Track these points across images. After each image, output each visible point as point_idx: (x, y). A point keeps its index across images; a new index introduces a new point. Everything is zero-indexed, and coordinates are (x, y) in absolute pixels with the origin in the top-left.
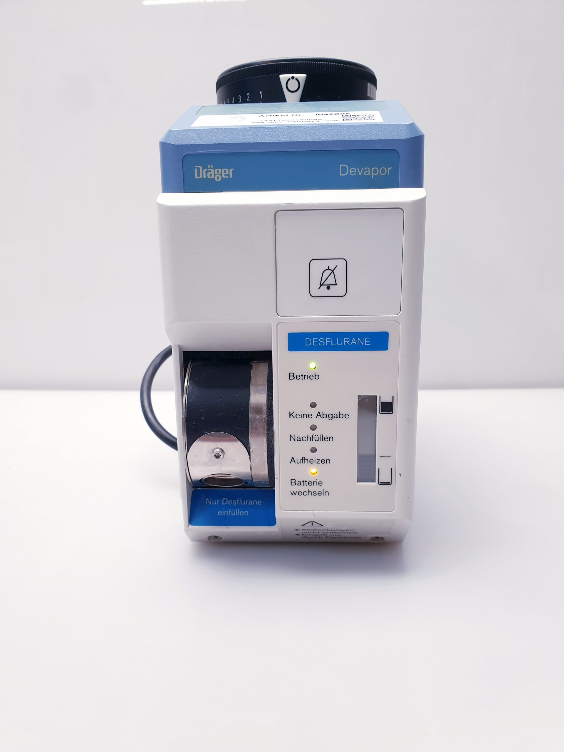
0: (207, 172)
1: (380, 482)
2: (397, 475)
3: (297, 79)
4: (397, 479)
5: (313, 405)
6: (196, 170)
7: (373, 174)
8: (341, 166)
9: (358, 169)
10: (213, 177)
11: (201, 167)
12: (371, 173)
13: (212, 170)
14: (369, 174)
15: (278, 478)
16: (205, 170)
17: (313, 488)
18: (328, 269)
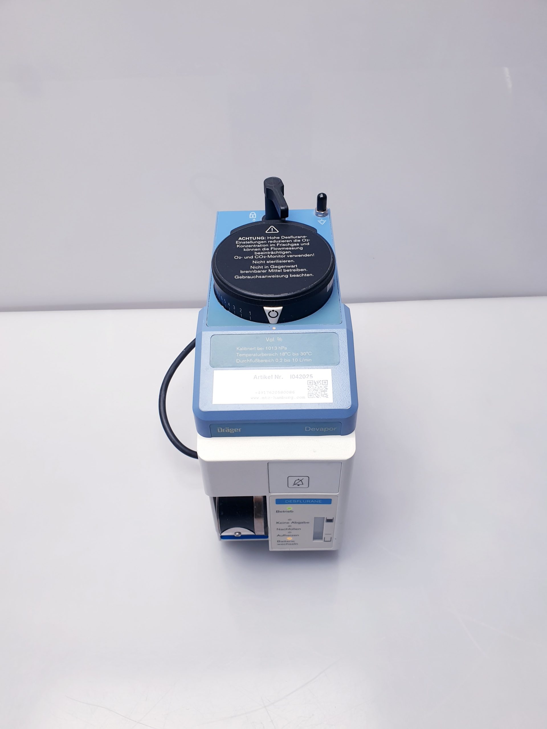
0: (225, 430)
1: (325, 540)
2: (334, 539)
3: (276, 311)
4: (334, 541)
5: (289, 520)
6: (218, 430)
7: (325, 430)
8: (306, 427)
9: (316, 429)
10: (229, 431)
11: (221, 428)
12: (324, 430)
13: (228, 429)
14: (323, 430)
15: (271, 540)
16: (224, 430)
17: (289, 543)
18: (298, 480)
